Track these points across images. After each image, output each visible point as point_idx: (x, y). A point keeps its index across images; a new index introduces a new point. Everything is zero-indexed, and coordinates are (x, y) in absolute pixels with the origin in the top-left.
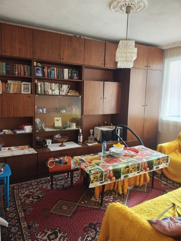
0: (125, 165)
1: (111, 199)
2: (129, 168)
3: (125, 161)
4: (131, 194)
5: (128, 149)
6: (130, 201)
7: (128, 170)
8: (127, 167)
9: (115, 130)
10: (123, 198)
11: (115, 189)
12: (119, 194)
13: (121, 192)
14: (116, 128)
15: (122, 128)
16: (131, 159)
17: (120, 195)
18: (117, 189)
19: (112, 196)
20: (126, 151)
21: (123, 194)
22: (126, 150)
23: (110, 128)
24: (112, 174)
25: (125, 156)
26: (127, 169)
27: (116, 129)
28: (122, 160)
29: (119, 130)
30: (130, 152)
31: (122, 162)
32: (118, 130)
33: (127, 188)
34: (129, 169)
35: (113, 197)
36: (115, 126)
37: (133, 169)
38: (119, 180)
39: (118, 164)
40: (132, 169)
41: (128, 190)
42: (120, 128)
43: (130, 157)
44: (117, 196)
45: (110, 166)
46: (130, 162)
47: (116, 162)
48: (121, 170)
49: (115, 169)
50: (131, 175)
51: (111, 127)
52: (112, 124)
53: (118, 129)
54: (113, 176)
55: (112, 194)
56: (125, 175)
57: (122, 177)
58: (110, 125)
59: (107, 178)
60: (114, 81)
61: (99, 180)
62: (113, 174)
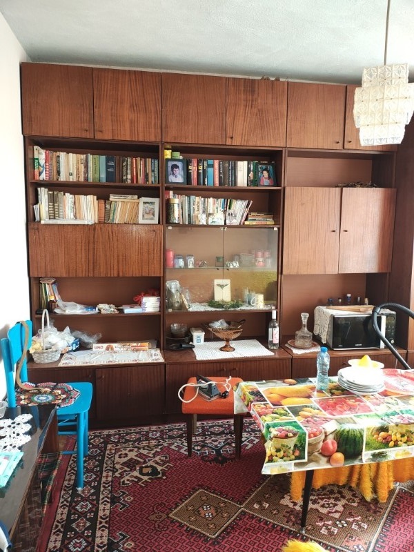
0: (377, 423)
1: (336, 512)
2: (390, 433)
3: (382, 409)
4: (399, 505)
5: (402, 375)
6: (393, 526)
7: (385, 437)
8: (384, 429)
9: (370, 318)
10: (375, 512)
11: (353, 485)
12: (363, 500)
13: (369, 496)
14: (374, 311)
15: (394, 313)
16: (402, 406)
17: (366, 502)
18: (358, 484)
19: (343, 502)
20: (393, 381)
21: (375, 501)
22: (395, 375)
23: (359, 311)
24: (333, 443)
25: (385, 394)
26: (382, 434)
27: (376, 315)
28: (372, 407)
29: (384, 319)
30: (403, 383)
31: (370, 411)
32: (379, 319)
33: (389, 487)
34: (390, 436)
35: (343, 506)
36: (372, 307)
37: (403, 436)
38: (357, 463)
39: (358, 416)
40: (398, 436)
41: (391, 492)
42: (388, 311)
43: (398, 398)
44: (355, 504)
45: (332, 419)
46: (394, 414)
47: (351, 408)
48: (362, 436)
49: (343, 431)
50: (393, 454)
51: (362, 308)
52: (366, 300)
53: (382, 314)
54: (337, 451)
55: (344, 497)
56: (377, 451)
57: (366, 455)
58: (362, 303)
59: (316, 453)
60: (372, 186)
61: (293, 457)
62: (336, 445)
